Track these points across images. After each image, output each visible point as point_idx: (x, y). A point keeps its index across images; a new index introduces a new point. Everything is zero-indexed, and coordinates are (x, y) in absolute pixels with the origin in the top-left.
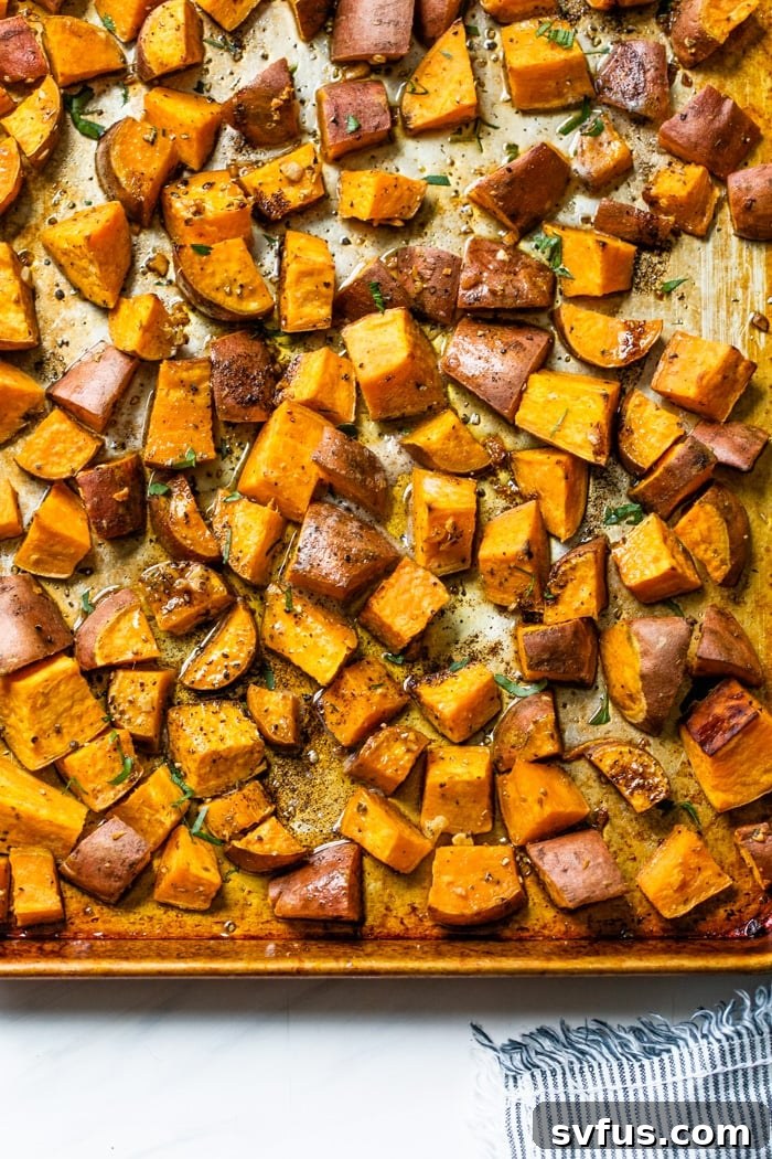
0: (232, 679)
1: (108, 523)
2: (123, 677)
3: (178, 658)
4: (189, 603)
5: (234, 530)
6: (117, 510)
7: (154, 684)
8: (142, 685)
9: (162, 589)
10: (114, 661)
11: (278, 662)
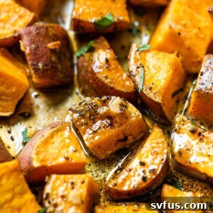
0: (148, 181)
1: (44, 66)
2: (57, 178)
3: (102, 177)
4: (111, 125)
5: (146, 69)
6: (51, 57)
7: (83, 182)
8: (72, 183)
9: (88, 115)
10: (49, 164)
11: (185, 179)
